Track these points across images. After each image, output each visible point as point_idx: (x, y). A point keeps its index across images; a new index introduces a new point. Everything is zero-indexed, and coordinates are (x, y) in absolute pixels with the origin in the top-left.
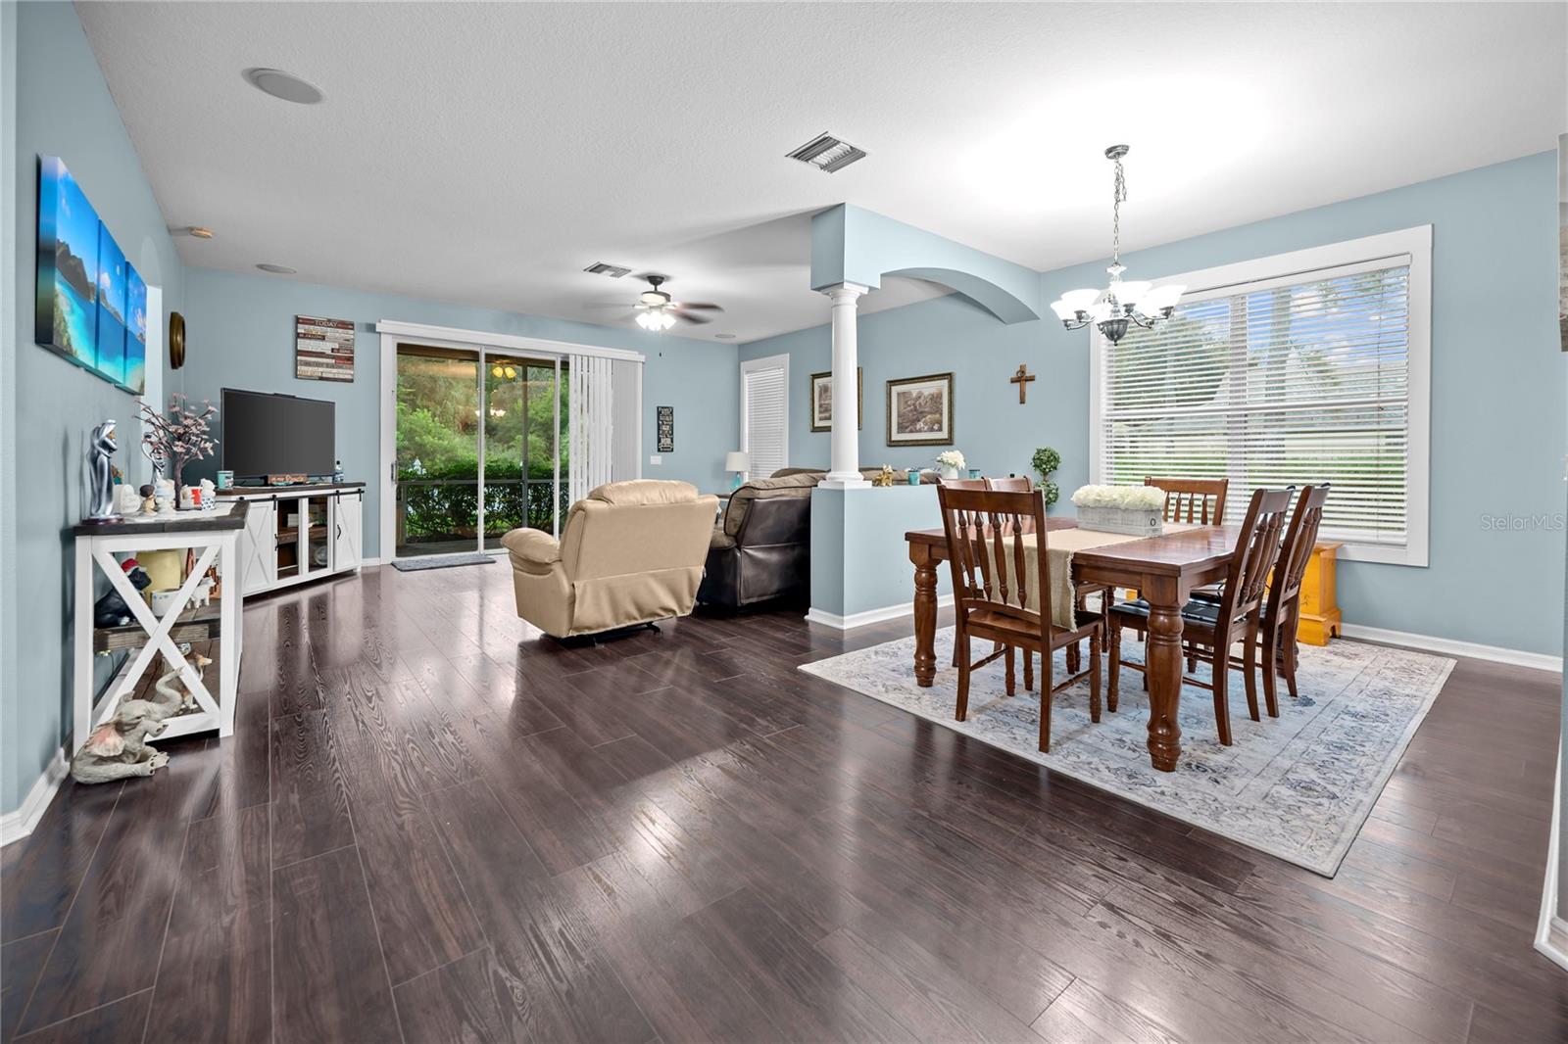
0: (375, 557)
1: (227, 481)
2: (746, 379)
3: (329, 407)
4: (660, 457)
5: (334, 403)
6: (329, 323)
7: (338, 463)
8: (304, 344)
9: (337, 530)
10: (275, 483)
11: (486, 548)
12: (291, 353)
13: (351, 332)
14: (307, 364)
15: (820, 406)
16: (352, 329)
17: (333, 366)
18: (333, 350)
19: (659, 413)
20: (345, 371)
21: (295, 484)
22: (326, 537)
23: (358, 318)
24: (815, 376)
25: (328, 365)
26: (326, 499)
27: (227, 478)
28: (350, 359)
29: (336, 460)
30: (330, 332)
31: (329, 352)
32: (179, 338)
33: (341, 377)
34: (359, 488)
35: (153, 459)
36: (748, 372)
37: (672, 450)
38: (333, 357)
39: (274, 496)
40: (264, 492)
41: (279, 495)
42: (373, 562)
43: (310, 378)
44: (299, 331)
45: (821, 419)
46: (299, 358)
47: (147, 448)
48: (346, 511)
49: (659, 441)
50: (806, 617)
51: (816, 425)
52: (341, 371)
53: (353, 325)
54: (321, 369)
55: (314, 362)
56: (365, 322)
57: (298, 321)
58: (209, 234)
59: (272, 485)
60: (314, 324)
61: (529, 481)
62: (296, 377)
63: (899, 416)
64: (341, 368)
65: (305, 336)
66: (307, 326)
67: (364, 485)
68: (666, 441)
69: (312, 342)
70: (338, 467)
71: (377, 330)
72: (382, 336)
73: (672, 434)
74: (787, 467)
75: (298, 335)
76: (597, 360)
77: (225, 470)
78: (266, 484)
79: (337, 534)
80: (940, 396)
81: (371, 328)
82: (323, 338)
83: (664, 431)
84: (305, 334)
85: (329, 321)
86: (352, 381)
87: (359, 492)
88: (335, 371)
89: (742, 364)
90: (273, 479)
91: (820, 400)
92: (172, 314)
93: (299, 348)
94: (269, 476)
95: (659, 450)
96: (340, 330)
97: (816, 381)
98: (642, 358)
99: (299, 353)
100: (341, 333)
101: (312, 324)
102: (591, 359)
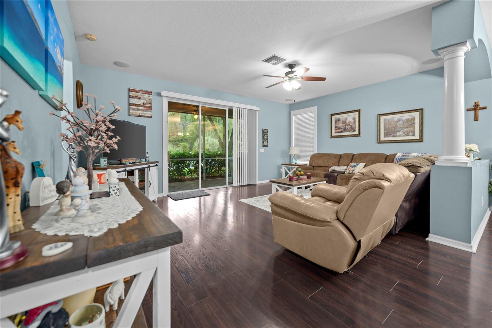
0: (161, 193)
1: (104, 162)
2: (294, 118)
3: (143, 128)
4: (264, 149)
5: (146, 126)
6: (142, 91)
7: (147, 153)
8: (132, 101)
9: (149, 183)
10: (124, 163)
11: (202, 187)
12: (127, 104)
13: (151, 96)
14: (134, 109)
15: (336, 127)
16: (151, 94)
17: (144, 111)
18: (144, 103)
19: (263, 131)
20: (149, 113)
21: (133, 163)
22: (145, 187)
23: (154, 90)
24: (332, 115)
25: (142, 110)
26: (145, 169)
27: (105, 161)
28: (151, 108)
29: (146, 152)
30: (142, 96)
31: (142, 104)
32: (81, 93)
33: (147, 115)
34: (156, 164)
35: (69, 152)
36: (294, 115)
37: (268, 146)
38: (144, 107)
39: (125, 169)
40: (121, 167)
41: (128, 169)
42: (161, 195)
43: (134, 116)
44: (130, 95)
45: (335, 133)
46: (130, 107)
47: (65, 145)
48: (152, 174)
49: (263, 142)
50: (427, 239)
51: (333, 135)
52: (147, 113)
53: (151, 93)
54: (139, 112)
55: (136, 109)
56: (156, 92)
57: (129, 90)
58: (94, 38)
59: (124, 164)
60: (136, 92)
61: (206, 159)
62: (129, 115)
63: (385, 130)
64: (147, 111)
65: (133, 97)
66: (133, 93)
67: (158, 162)
68: (265, 143)
69: (135, 100)
70: (147, 155)
71: (162, 95)
72: (163, 97)
73: (268, 140)
74: (316, 153)
75: (129, 97)
76: (242, 109)
77: (104, 157)
78: (121, 164)
79: (149, 185)
80: (414, 119)
81: (159, 94)
82: (140, 98)
83: (265, 138)
84: (132, 96)
85: (142, 90)
86: (151, 117)
87: (157, 165)
88: (145, 112)
89: (291, 112)
90: (123, 161)
91: (335, 124)
92: (77, 81)
93: (130, 102)
94: (122, 159)
95: (263, 146)
96: (147, 95)
97: (333, 116)
98: (258, 109)
99: (130, 104)
100: (147, 96)
101: (135, 92)
102: (240, 109)
